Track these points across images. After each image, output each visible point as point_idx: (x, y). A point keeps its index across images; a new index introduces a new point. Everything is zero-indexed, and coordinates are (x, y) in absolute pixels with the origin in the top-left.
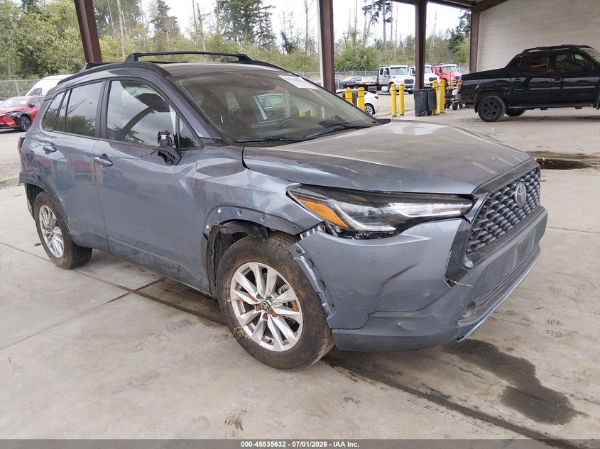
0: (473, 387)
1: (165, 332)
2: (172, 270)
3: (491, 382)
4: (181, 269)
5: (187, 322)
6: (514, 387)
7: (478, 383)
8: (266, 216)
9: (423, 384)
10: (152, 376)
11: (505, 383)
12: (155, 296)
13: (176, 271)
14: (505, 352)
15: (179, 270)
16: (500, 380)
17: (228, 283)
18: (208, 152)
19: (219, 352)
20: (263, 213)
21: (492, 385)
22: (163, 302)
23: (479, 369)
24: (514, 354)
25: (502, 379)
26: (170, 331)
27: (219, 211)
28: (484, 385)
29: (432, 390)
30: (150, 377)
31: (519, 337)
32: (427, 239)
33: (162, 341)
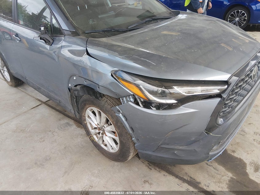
0: (212, 177)
1: (56, 130)
2: (57, 101)
3: (223, 174)
4: (61, 101)
5: (68, 124)
6: (235, 178)
7: (216, 174)
8: (100, 87)
9: (186, 173)
10: (47, 159)
11: (230, 175)
12: (54, 106)
13: (58, 102)
14: (231, 153)
15: (60, 102)
16: (227, 172)
17: (84, 114)
18: (67, 40)
19: (82, 145)
20: (98, 85)
21: (223, 176)
22: (57, 110)
23: (217, 164)
24: (236, 155)
25: (229, 172)
26: (59, 129)
27: (75, 78)
28: (218, 176)
29: (191, 178)
30: (46, 160)
31: (239, 143)
32: (197, 110)
33: (54, 136)
